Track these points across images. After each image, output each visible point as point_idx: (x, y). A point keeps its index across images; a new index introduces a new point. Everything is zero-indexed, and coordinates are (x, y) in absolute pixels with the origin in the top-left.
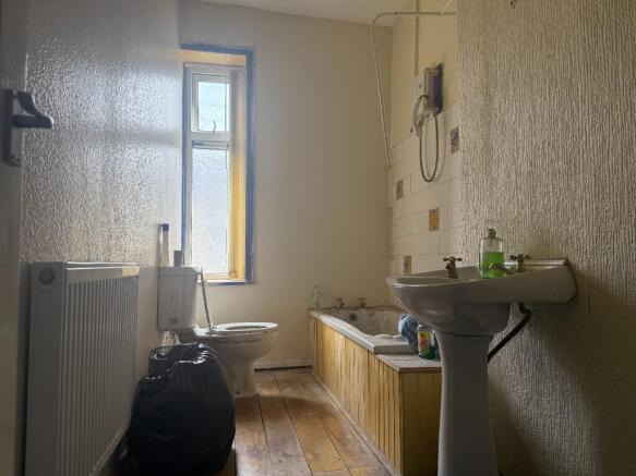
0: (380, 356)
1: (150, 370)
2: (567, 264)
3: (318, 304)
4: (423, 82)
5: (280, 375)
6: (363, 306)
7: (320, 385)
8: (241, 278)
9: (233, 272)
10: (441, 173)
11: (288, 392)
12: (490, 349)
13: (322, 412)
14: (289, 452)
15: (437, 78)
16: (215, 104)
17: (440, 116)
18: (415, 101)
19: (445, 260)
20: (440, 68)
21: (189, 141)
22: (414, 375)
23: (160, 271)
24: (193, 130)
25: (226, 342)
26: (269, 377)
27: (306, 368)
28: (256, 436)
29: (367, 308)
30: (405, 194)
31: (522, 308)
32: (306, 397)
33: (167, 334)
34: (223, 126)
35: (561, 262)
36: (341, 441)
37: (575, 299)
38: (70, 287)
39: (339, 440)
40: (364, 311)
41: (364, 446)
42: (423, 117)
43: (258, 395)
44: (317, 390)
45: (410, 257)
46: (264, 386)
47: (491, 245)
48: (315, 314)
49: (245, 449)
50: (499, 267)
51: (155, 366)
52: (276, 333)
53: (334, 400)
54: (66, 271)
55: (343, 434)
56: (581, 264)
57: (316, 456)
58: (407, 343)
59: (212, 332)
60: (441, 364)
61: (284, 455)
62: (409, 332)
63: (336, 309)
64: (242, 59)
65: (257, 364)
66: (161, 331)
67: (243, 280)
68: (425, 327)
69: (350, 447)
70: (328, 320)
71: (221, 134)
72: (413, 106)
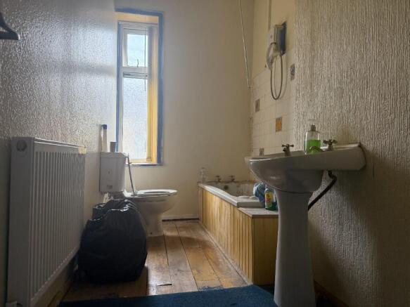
0: (240, 209)
1: (93, 215)
2: (360, 146)
3: (204, 179)
4: (273, 34)
5: (179, 224)
6: (233, 180)
7: (204, 229)
8: (155, 161)
9: (149, 158)
10: (284, 93)
11: (184, 234)
12: (310, 202)
13: (204, 246)
14: (181, 268)
15: (282, 32)
16: (138, 48)
17: (284, 56)
18: (268, 46)
19: (283, 146)
20: (284, 25)
21: (122, 72)
22: (261, 220)
23: (101, 155)
24: (123, 66)
25: (144, 201)
26: (172, 224)
27: (196, 220)
28: (161, 259)
29: (236, 182)
30: (260, 108)
31: (330, 175)
32: (194, 236)
33: (106, 195)
34: (143, 63)
35: (356, 145)
36: (216, 263)
37: (364, 168)
38: (37, 153)
39: (214, 262)
40: (233, 184)
41: (230, 266)
42: (273, 57)
43: (164, 236)
44: (202, 233)
45: (263, 149)
46: (168, 230)
47: (312, 136)
48: (201, 185)
49: (154, 267)
50: (317, 148)
51: (96, 212)
52: (176, 196)
53: (211, 238)
54: (34, 143)
55: (217, 259)
56: (369, 146)
57: (199, 272)
58: (258, 201)
59: (135, 195)
60: (278, 213)
61: (179, 270)
62: (260, 194)
63: (216, 182)
64: (156, 19)
65: (164, 216)
66: (102, 193)
67: (156, 163)
68: (270, 191)
69: (221, 266)
70: (209, 189)
71: (141, 67)
72: (267, 50)
